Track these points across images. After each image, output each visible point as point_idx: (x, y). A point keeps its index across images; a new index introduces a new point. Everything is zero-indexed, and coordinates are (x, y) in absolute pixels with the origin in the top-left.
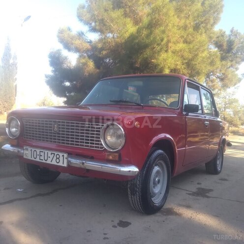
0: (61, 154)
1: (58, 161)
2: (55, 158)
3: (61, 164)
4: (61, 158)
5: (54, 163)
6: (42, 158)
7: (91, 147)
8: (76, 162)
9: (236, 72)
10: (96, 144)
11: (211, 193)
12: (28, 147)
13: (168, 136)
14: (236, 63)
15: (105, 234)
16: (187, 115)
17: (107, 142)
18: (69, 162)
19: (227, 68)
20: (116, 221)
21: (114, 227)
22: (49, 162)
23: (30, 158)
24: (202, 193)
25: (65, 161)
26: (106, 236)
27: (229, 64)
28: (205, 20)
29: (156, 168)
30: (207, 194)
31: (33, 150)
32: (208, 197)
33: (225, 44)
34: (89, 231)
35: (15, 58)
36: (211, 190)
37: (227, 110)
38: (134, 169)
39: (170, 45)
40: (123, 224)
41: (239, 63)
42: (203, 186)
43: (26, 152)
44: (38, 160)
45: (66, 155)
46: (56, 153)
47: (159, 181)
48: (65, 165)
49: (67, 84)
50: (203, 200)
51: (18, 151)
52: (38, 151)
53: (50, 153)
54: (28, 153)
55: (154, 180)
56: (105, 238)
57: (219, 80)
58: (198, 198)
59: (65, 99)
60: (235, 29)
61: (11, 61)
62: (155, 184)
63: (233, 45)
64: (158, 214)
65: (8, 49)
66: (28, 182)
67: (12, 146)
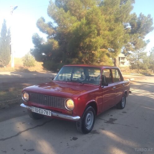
0: (48, 111)
1: (47, 114)
2: (46, 112)
3: (48, 115)
4: (48, 113)
5: (45, 114)
6: (40, 112)
7: (61, 108)
8: (55, 114)
9: (143, 40)
10: (63, 107)
11: (115, 121)
12: (33, 107)
13: (94, 100)
14: (143, 34)
15: (68, 143)
16: (103, 87)
17: (68, 106)
18: (52, 114)
19: (138, 38)
20: (72, 138)
21: (71, 140)
22: (43, 114)
23: (34, 112)
24: (111, 121)
25: (50, 114)
26: (68, 144)
27: (139, 35)
28: (121, 16)
29: (89, 114)
30: (114, 122)
31: (36, 108)
32: (113, 123)
33: (136, 24)
34: (61, 142)
35: (9, 32)
36: (116, 119)
37: (140, 60)
38: (79, 117)
39: (101, 31)
40: (75, 139)
41: (145, 34)
42: (113, 117)
43: (32, 109)
44: (38, 112)
45: (50, 112)
46: (46, 111)
47: (89, 120)
48: (50, 115)
49: (43, 54)
50: (111, 125)
51: (29, 108)
52: (38, 109)
53: (43, 110)
54: (34, 110)
55: (87, 119)
56: (67, 145)
57: (133, 45)
58: (109, 124)
59: (42, 63)
60: (142, 14)
61: (7, 34)
62: (88, 121)
63: (141, 24)
64: (89, 133)
65: (4, 27)
66: (32, 119)
67: (25, 105)
